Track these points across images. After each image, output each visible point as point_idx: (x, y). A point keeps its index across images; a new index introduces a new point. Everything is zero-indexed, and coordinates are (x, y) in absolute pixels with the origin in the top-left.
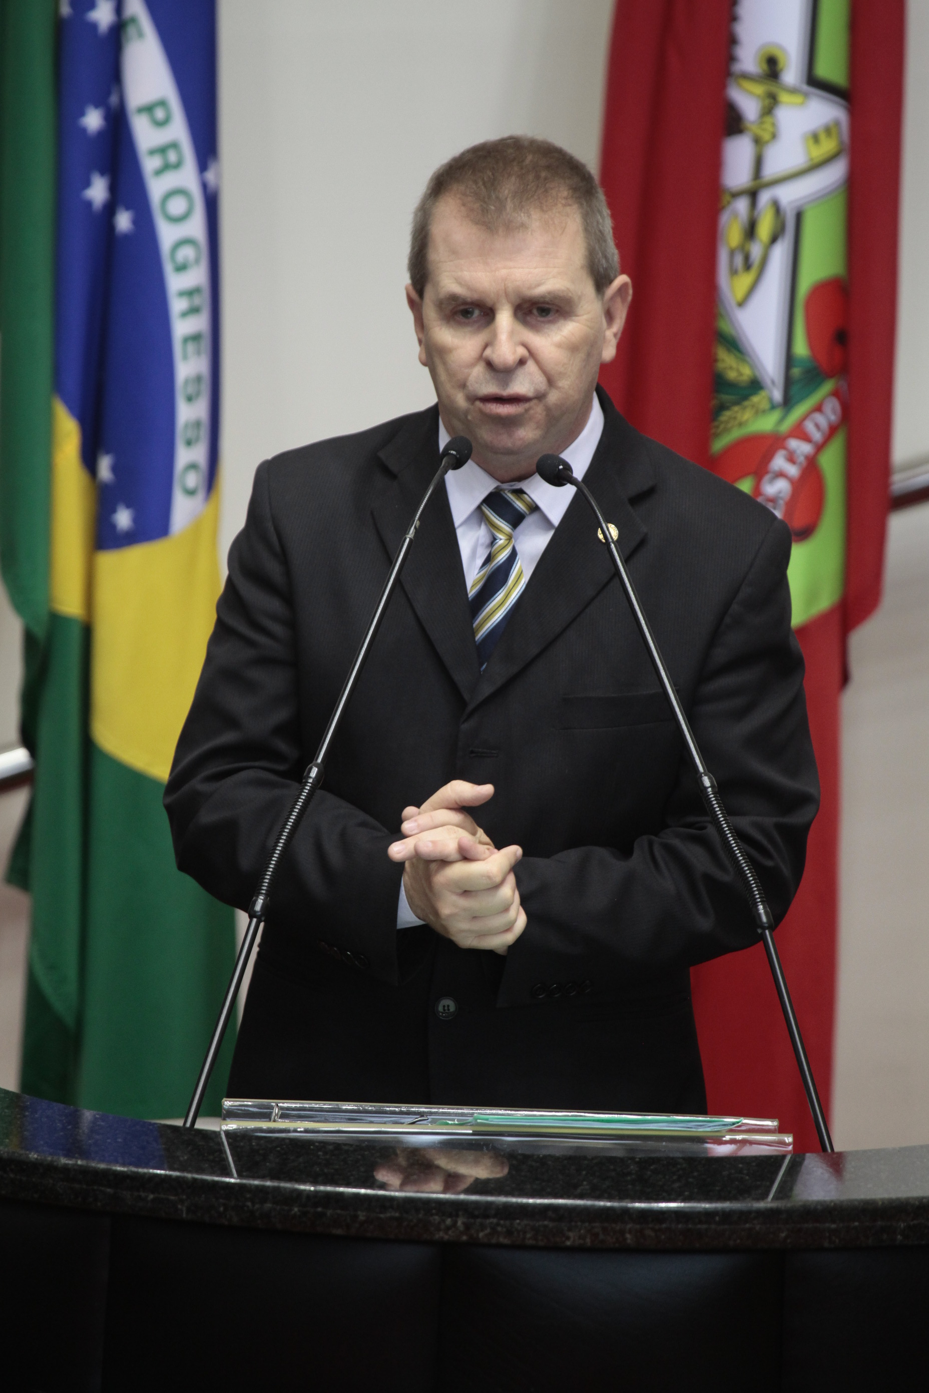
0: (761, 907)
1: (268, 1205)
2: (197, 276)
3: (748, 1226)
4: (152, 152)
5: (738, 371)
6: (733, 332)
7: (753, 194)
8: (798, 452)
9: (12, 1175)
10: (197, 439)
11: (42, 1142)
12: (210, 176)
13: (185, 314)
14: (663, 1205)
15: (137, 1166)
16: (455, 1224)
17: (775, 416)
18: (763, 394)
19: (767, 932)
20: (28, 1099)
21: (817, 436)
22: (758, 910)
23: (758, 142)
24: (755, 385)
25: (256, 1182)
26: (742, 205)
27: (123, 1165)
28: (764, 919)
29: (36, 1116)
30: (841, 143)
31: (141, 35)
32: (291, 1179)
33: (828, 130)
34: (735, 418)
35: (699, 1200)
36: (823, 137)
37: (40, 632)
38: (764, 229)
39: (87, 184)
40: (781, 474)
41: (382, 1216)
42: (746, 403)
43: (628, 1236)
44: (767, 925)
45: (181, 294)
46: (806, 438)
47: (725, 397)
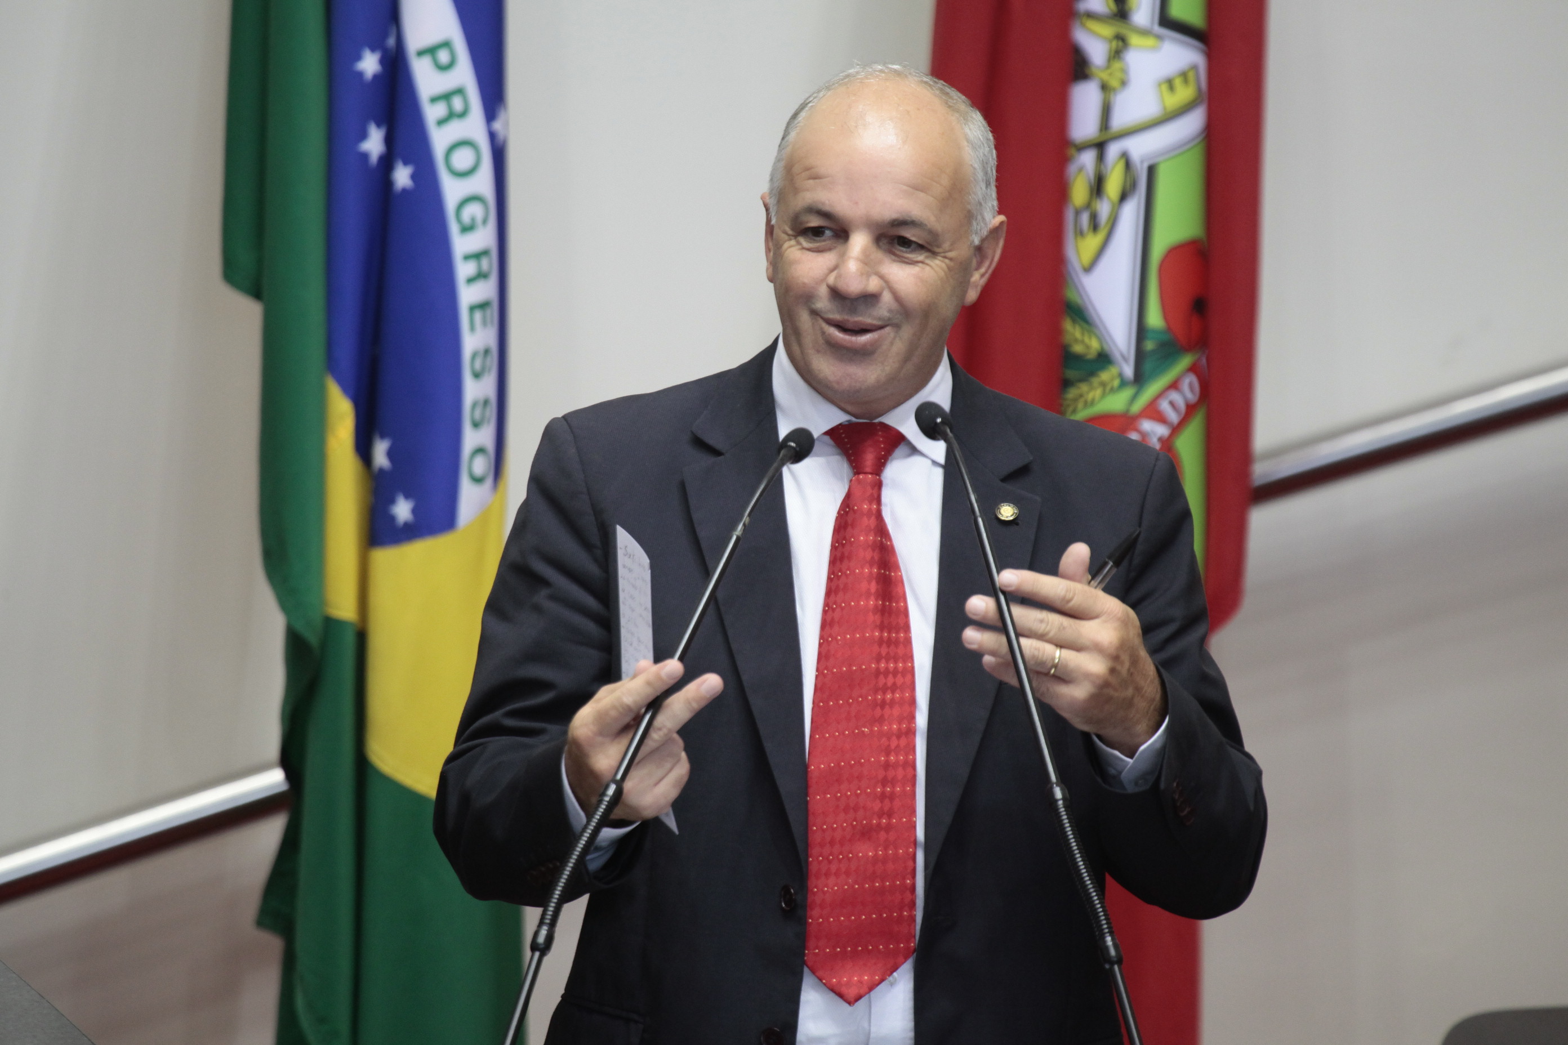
0: (1109, 940)
2: (484, 238)
4: (434, 100)
5: (1083, 342)
6: (1079, 301)
7: (1100, 146)
8: (1152, 435)
10: (484, 420)
12: (497, 126)
13: (470, 280)
17: (1127, 393)
18: (1113, 371)
19: (1116, 968)
21: (1174, 417)
22: (1105, 942)
23: (1104, 87)
24: (1104, 359)
26: (1088, 159)
28: (1113, 952)
30: (1199, 90)
33: (1184, 75)
34: (1081, 396)
36: (1178, 82)
37: (313, 639)
38: (1113, 186)
39: (363, 136)
42: (1093, 380)
44: (1115, 959)
45: (467, 258)
46: (1160, 418)
47: (1070, 374)
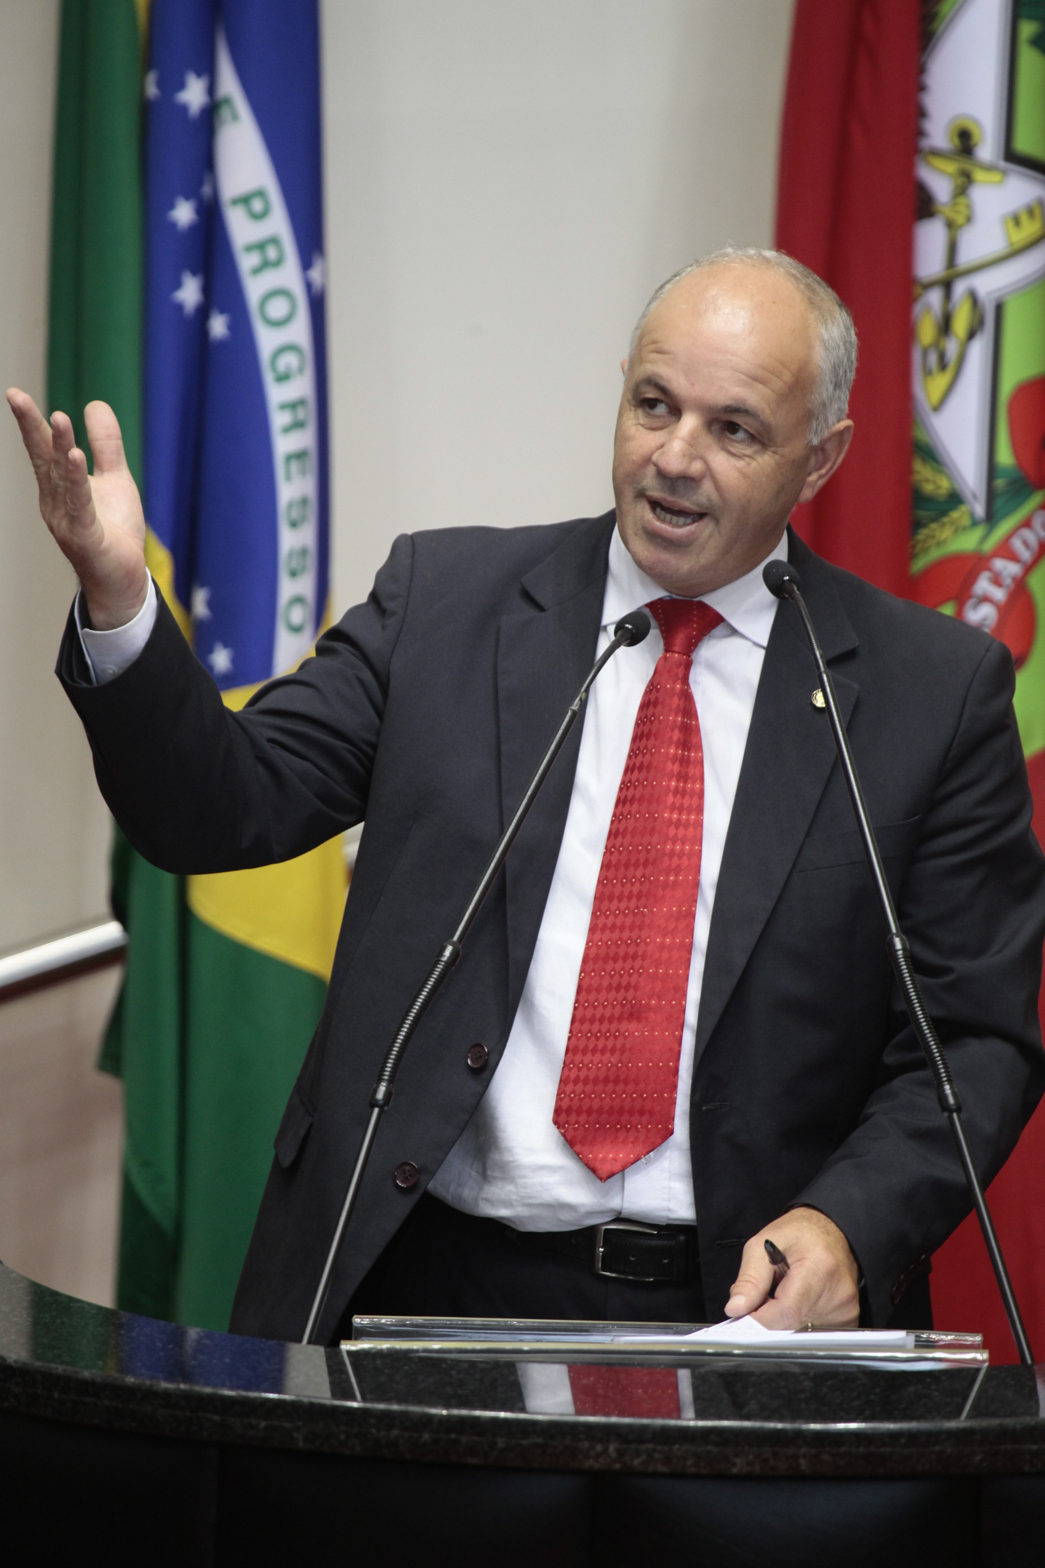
0: (947, 1087)
1: (395, 1432)
2: (302, 387)
3: (937, 1448)
4: (249, 248)
5: (935, 482)
6: (929, 440)
7: (947, 285)
8: (1005, 574)
9: (106, 1402)
10: (303, 569)
11: (139, 1364)
12: (315, 274)
13: (287, 430)
14: (841, 1426)
15: (247, 1388)
16: (606, 1451)
17: (978, 533)
18: (964, 508)
19: (955, 1115)
20: (125, 1316)
21: (1026, 555)
23: (951, 225)
24: (955, 499)
25: (381, 1406)
26: (934, 298)
27: (231, 1388)
28: (951, 1100)
29: (133, 1334)
30: (1044, 225)
31: (235, 117)
32: (420, 1402)
33: (1030, 212)
34: (933, 537)
35: (881, 1419)
36: (1024, 218)
38: (961, 324)
39: (178, 285)
40: (985, 599)
41: (524, 1442)
42: (945, 520)
43: (802, 1461)
44: (954, 1107)
45: (284, 407)
46: (1013, 557)
47: (922, 514)
